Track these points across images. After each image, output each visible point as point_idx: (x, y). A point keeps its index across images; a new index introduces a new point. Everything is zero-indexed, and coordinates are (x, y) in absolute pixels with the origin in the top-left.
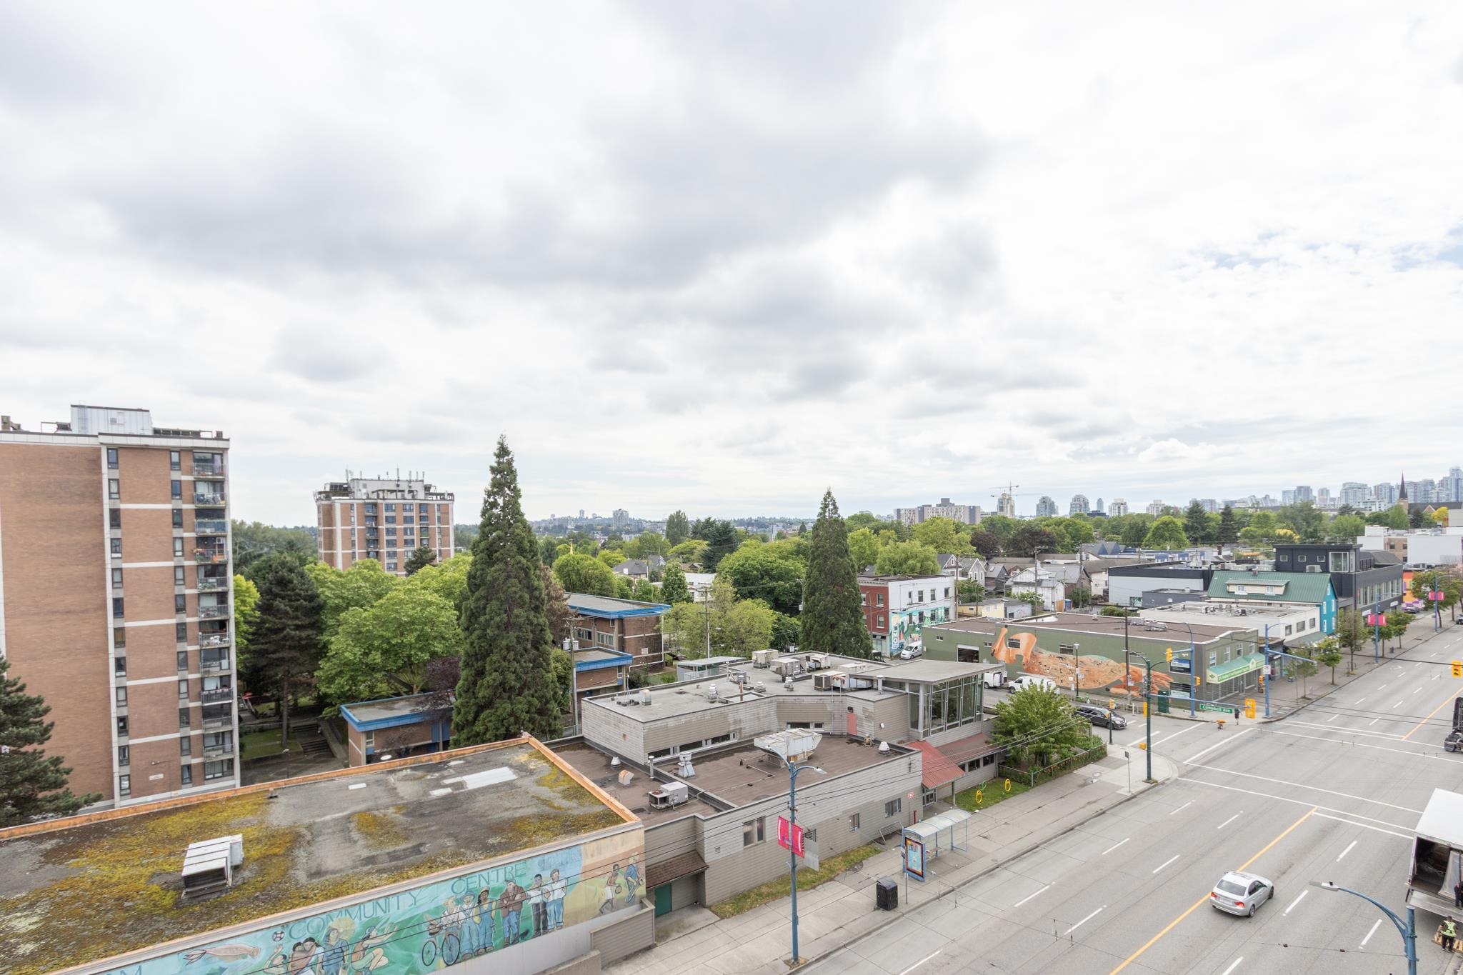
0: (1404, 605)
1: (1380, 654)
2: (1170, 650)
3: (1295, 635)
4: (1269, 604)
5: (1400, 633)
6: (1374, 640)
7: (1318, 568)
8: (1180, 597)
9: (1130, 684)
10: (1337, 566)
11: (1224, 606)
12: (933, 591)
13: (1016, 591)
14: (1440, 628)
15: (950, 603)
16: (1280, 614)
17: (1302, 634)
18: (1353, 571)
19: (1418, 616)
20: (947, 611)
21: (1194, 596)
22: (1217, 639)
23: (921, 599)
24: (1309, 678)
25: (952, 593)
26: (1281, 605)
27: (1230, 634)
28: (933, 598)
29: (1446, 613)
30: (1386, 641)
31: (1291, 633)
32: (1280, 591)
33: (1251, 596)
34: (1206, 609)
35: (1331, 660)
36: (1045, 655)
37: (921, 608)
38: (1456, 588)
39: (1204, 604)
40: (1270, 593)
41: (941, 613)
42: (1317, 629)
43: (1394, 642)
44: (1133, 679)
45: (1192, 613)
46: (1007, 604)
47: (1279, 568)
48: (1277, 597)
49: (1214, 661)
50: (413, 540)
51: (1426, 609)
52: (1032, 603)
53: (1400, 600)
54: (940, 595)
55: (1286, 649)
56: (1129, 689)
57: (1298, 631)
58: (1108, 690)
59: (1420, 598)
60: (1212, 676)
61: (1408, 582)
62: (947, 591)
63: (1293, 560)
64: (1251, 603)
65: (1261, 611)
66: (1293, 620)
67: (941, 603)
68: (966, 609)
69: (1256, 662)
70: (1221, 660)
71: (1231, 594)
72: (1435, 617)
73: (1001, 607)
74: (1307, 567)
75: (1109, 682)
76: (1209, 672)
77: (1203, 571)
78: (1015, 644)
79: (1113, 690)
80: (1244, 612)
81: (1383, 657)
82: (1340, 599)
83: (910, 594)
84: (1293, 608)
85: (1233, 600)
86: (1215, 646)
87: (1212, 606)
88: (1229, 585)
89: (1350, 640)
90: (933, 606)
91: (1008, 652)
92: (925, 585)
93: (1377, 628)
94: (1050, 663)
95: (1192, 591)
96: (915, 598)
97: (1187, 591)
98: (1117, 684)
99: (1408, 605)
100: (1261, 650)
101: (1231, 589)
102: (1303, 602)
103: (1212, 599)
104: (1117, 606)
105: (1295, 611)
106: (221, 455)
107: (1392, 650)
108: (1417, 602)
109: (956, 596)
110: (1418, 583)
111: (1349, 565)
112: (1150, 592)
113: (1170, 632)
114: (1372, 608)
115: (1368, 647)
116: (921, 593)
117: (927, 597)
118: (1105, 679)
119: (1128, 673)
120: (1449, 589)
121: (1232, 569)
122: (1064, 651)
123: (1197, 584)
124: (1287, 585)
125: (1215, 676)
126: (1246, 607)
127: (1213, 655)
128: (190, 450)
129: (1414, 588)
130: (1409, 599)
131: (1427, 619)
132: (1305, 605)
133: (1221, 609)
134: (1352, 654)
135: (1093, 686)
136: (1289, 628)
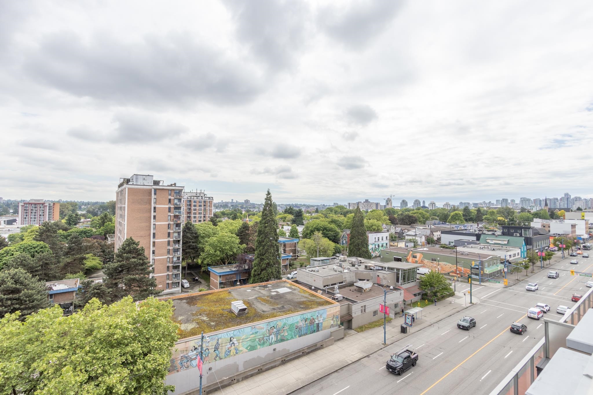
0: (550, 249)
1: (543, 266)
2: (473, 262)
3: (512, 258)
4: (502, 247)
5: (549, 259)
6: (540, 261)
7: (518, 235)
8: (469, 243)
9: (458, 272)
10: (525, 234)
11: (486, 247)
12: (382, 237)
13: (407, 238)
14: (564, 257)
15: (387, 242)
16: (507, 250)
17: (515, 258)
18: (531, 236)
19: (556, 253)
20: (387, 244)
21: (472, 243)
22: (487, 259)
23: (378, 240)
24: (519, 273)
25: (388, 238)
26: (506, 247)
27: (492, 257)
28: (382, 239)
29: (566, 252)
30: (545, 261)
31: (511, 257)
32: (506, 242)
33: (495, 244)
34: (480, 248)
35: (526, 267)
36: (426, 261)
37: (379, 243)
38: (570, 243)
39: (479, 246)
40: (502, 243)
41: (385, 245)
42: (520, 256)
43: (547, 262)
44: (459, 271)
45: (475, 249)
46: (406, 242)
47: (504, 234)
48: (505, 245)
49: (487, 266)
50: (201, 213)
51: (558, 250)
52: (414, 242)
53: (549, 247)
54: (385, 239)
55: (510, 263)
56: (457, 274)
57: (513, 257)
58: (449, 274)
59: (556, 246)
60: (486, 271)
61: (552, 240)
62: (387, 237)
63: (509, 231)
64: (495, 246)
65: (499, 249)
66: (511, 253)
67: (385, 241)
68: (392, 244)
69: (500, 267)
70: (489, 266)
71: (488, 243)
72: (562, 253)
73: (404, 243)
74: (514, 234)
75: (449, 271)
76: (485, 270)
77: (476, 234)
78: (415, 257)
79: (451, 274)
80: (494, 249)
81: (543, 267)
82: (528, 246)
83: (375, 238)
84: (511, 248)
85: (489, 245)
86: (487, 261)
87: (482, 246)
88: (487, 239)
89: (532, 260)
90: (382, 242)
91: (412, 259)
92: (380, 235)
93: (541, 257)
94: (428, 264)
95: (472, 241)
96: (377, 240)
97: (471, 241)
98: (452, 272)
99: (551, 248)
100: (501, 263)
101: (488, 241)
102: (515, 247)
103: (481, 244)
104: (445, 244)
105: (512, 250)
106: (181, 191)
107: (547, 265)
108: (555, 247)
109: (390, 239)
110: (555, 241)
111: (529, 234)
112: (457, 240)
113: (470, 256)
114: (539, 249)
115: (538, 263)
116: (379, 238)
117: (380, 239)
118: (448, 270)
119: (457, 269)
120: (567, 243)
121: (486, 233)
122: (432, 260)
123: (474, 238)
124: (508, 240)
125: (488, 271)
126: (495, 248)
127: (486, 264)
128: (174, 190)
129: (554, 243)
130: (552, 246)
131: (559, 254)
132: (515, 248)
133: (485, 248)
134: (533, 266)
135: (443, 272)
136: (510, 256)
